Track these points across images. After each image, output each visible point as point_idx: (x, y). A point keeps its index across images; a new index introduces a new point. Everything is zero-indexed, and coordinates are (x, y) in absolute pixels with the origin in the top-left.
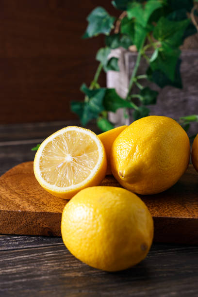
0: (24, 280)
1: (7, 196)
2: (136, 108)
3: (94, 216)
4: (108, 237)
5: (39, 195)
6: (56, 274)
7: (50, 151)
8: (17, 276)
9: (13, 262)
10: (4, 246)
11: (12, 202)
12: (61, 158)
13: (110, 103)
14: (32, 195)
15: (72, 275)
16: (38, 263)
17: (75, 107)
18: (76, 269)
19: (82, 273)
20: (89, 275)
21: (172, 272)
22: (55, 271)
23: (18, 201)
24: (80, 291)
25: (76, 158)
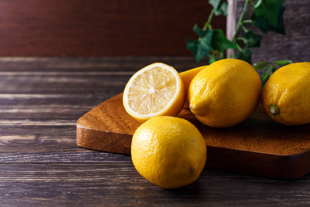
0: (95, 188)
1: (102, 118)
2: (240, 49)
3: (152, 140)
4: (161, 159)
5: (128, 119)
6: (123, 186)
7: (138, 83)
8: (92, 184)
9: (93, 173)
10: (91, 159)
11: (104, 123)
12: (146, 90)
13: (218, 43)
14: (122, 120)
15: (135, 188)
16: (112, 176)
17: (190, 45)
18: (141, 184)
19: (144, 187)
20: (150, 189)
21: (218, 194)
22: (124, 183)
23: (109, 123)
24: (137, 201)
25: (157, 91)
